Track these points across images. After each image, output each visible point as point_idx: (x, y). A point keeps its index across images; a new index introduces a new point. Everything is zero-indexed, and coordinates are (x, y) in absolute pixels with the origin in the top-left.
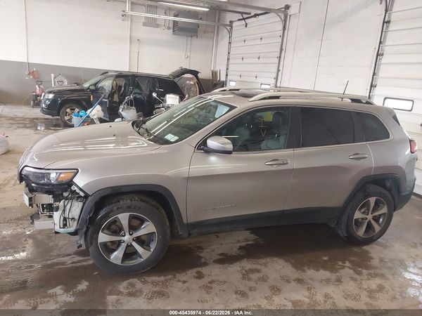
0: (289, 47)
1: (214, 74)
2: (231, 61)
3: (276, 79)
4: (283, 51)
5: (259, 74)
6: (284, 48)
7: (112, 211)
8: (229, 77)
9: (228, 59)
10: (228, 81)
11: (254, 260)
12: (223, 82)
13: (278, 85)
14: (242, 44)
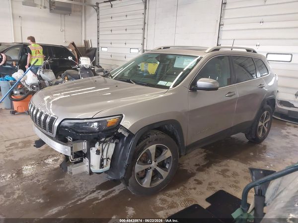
0: (150, 22)
1: (86, 43)
2: (100, 33)
3: (143, 44)
4: (146, 25)
5: (127, 42)
6: (146, 22)
7: (146, 145)
8: (100, 45)
9: (98, 31)
10: (100, 48)
11: (217, 164)
12: (96, 49)
13: (145, 49)
14: (110, 20)
